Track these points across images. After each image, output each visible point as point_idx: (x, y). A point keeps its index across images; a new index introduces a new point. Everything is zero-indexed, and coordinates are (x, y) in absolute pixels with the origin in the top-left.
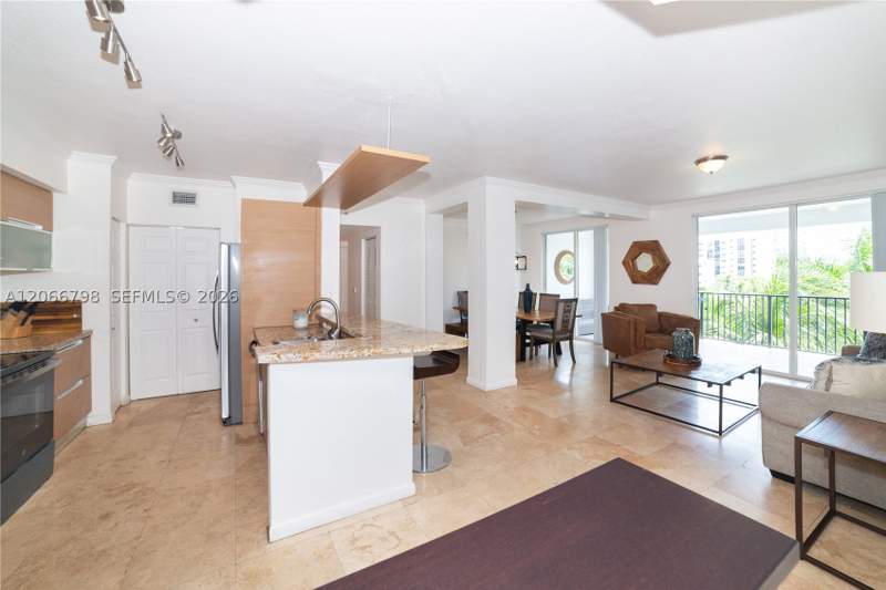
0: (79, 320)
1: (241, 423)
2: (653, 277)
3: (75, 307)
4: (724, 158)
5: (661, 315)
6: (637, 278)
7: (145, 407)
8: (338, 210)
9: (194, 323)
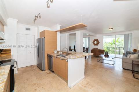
0: (11, 53)
1: (45, 70)
2: (97, 44)
3: (10, 50)
4: (112, 29)
5: (99, 50)
6: (95, 45)
7: (22, 69)
8: (60, 33)
9: (30, 53)
